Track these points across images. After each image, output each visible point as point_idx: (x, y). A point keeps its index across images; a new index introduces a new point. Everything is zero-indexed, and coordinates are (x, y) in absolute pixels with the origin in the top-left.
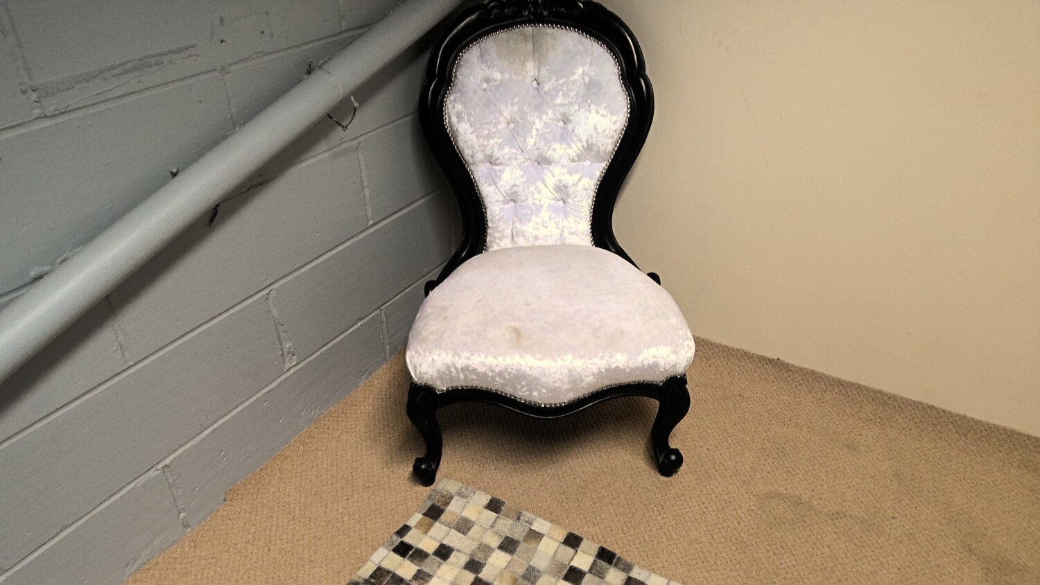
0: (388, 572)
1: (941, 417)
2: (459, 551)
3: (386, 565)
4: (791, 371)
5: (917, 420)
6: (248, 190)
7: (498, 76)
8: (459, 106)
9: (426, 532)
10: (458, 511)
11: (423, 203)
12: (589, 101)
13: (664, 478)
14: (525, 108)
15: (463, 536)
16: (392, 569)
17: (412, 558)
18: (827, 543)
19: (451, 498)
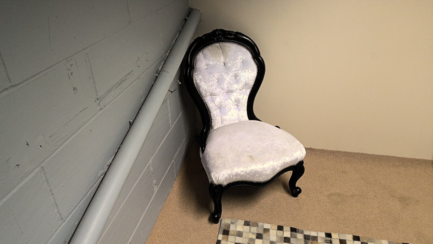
1: (366, 156)
4: (316, 151)
5: (359, 159)
7: (211, 63)
8: (200, 77)
9: (227, 240)
10: (234, 229)
12: (245, 68)
13: (295, 198)
14: (222, 74)
15: (241, 238)
18: (354, 206)
19: (230, 225)
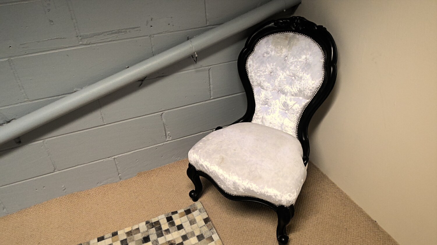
0: (160, 224)
2: (185, 230)
3: (161, 222)
6: (157, 78)
9: (180, 217)
10: (195, 216)
11: (240, 95)
12: (304, 71)
15: (190, 225)
16: (161, 224)
17: (170, 224)
19: (196, 210)
